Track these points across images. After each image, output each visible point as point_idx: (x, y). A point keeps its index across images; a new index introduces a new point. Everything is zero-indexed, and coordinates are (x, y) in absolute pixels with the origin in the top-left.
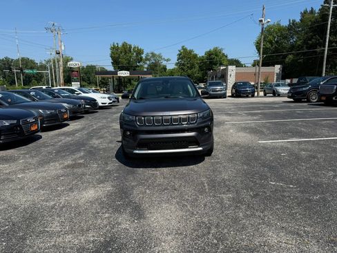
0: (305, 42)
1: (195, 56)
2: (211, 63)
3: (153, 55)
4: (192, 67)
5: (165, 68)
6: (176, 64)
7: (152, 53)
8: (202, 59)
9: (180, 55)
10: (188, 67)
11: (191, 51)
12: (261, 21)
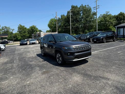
0: (64, 25)
1: (26, 28)
2: (33, 31)
3: (6, 27)
4: (25, 32)
5: (12, 33)
6: (18, 31)
7: (5, 27)
8: (29, 29)
9: (19, 27)
10: (23, 32)
11: (24, 26)
12: (56, 17)
